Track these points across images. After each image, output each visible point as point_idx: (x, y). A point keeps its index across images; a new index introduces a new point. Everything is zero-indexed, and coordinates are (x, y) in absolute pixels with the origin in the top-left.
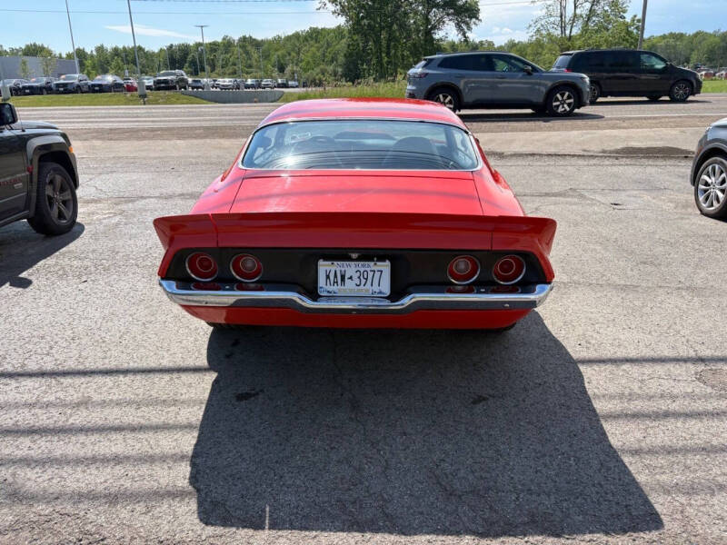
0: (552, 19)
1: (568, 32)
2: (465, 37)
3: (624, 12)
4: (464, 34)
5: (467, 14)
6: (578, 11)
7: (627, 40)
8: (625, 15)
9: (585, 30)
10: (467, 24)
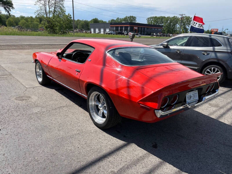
0: (42, 11)
1: (48, 16)
2: (9, 13)
3: (65, 12)
4: (8, 12)
5: (8, 5)
6: (51, 10)
7: (68, 21)
8: (65, 13)
9: (54, 16)
10: (9, 9)
